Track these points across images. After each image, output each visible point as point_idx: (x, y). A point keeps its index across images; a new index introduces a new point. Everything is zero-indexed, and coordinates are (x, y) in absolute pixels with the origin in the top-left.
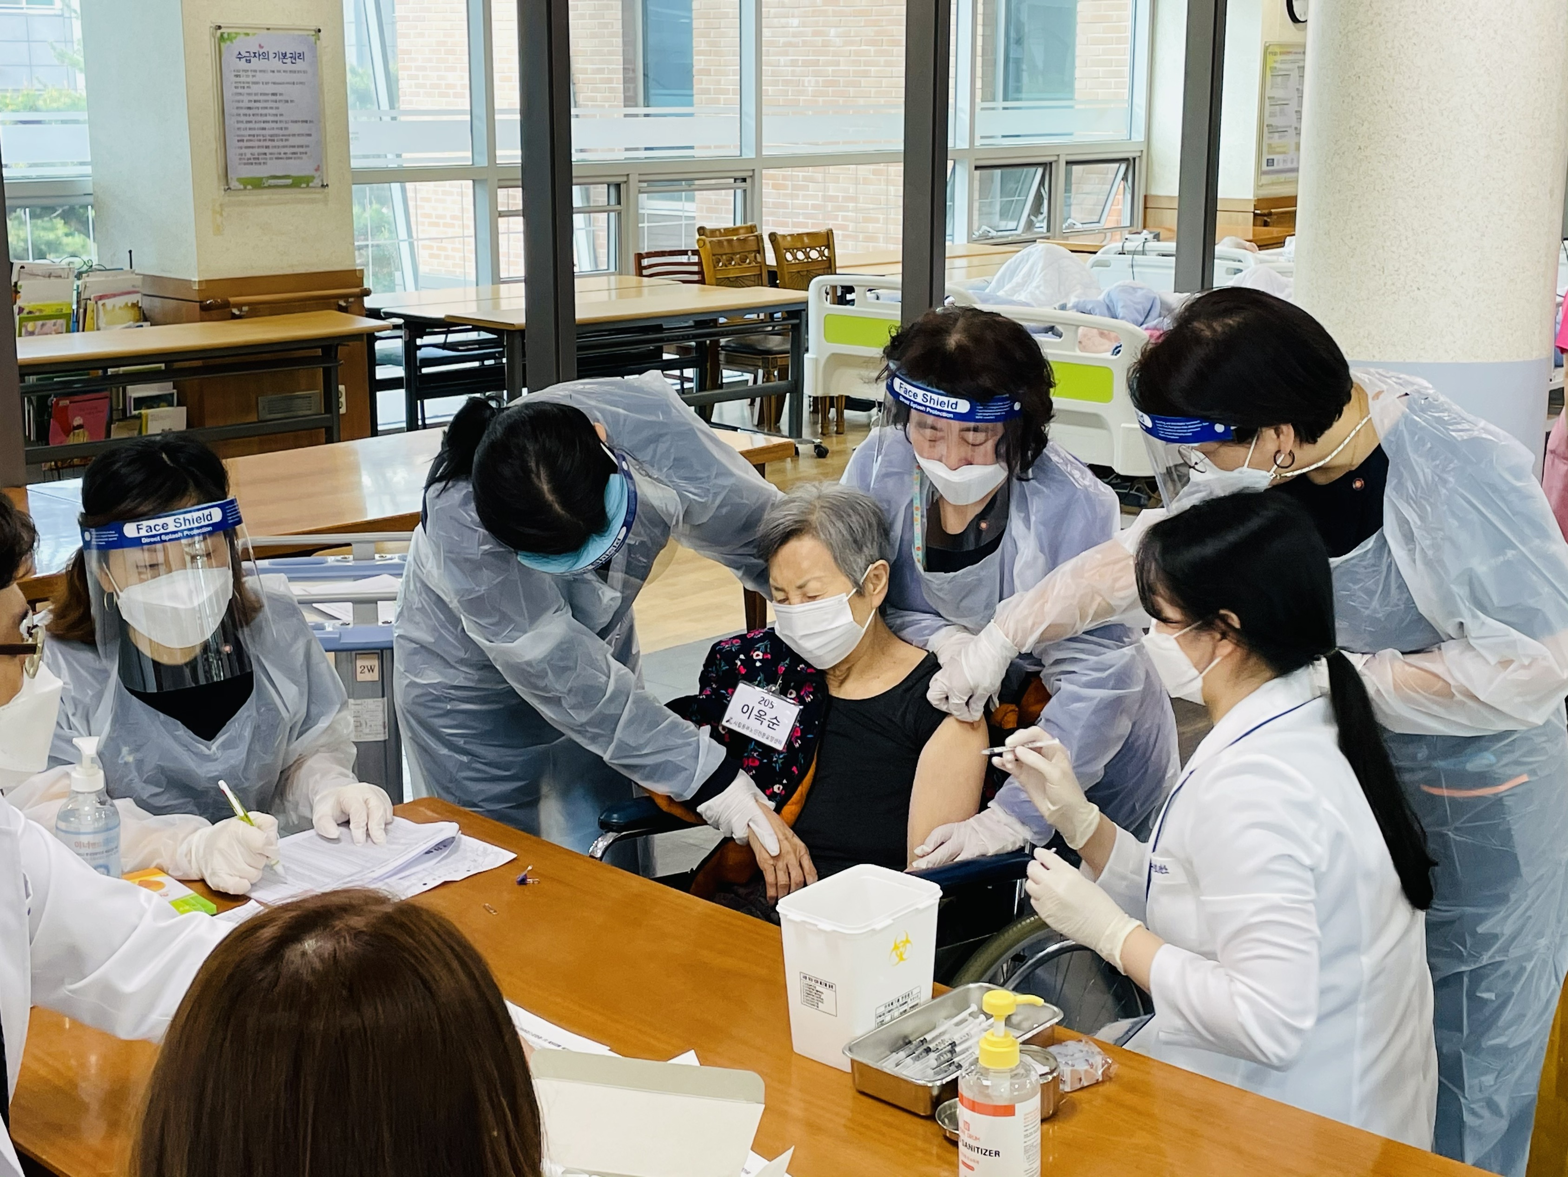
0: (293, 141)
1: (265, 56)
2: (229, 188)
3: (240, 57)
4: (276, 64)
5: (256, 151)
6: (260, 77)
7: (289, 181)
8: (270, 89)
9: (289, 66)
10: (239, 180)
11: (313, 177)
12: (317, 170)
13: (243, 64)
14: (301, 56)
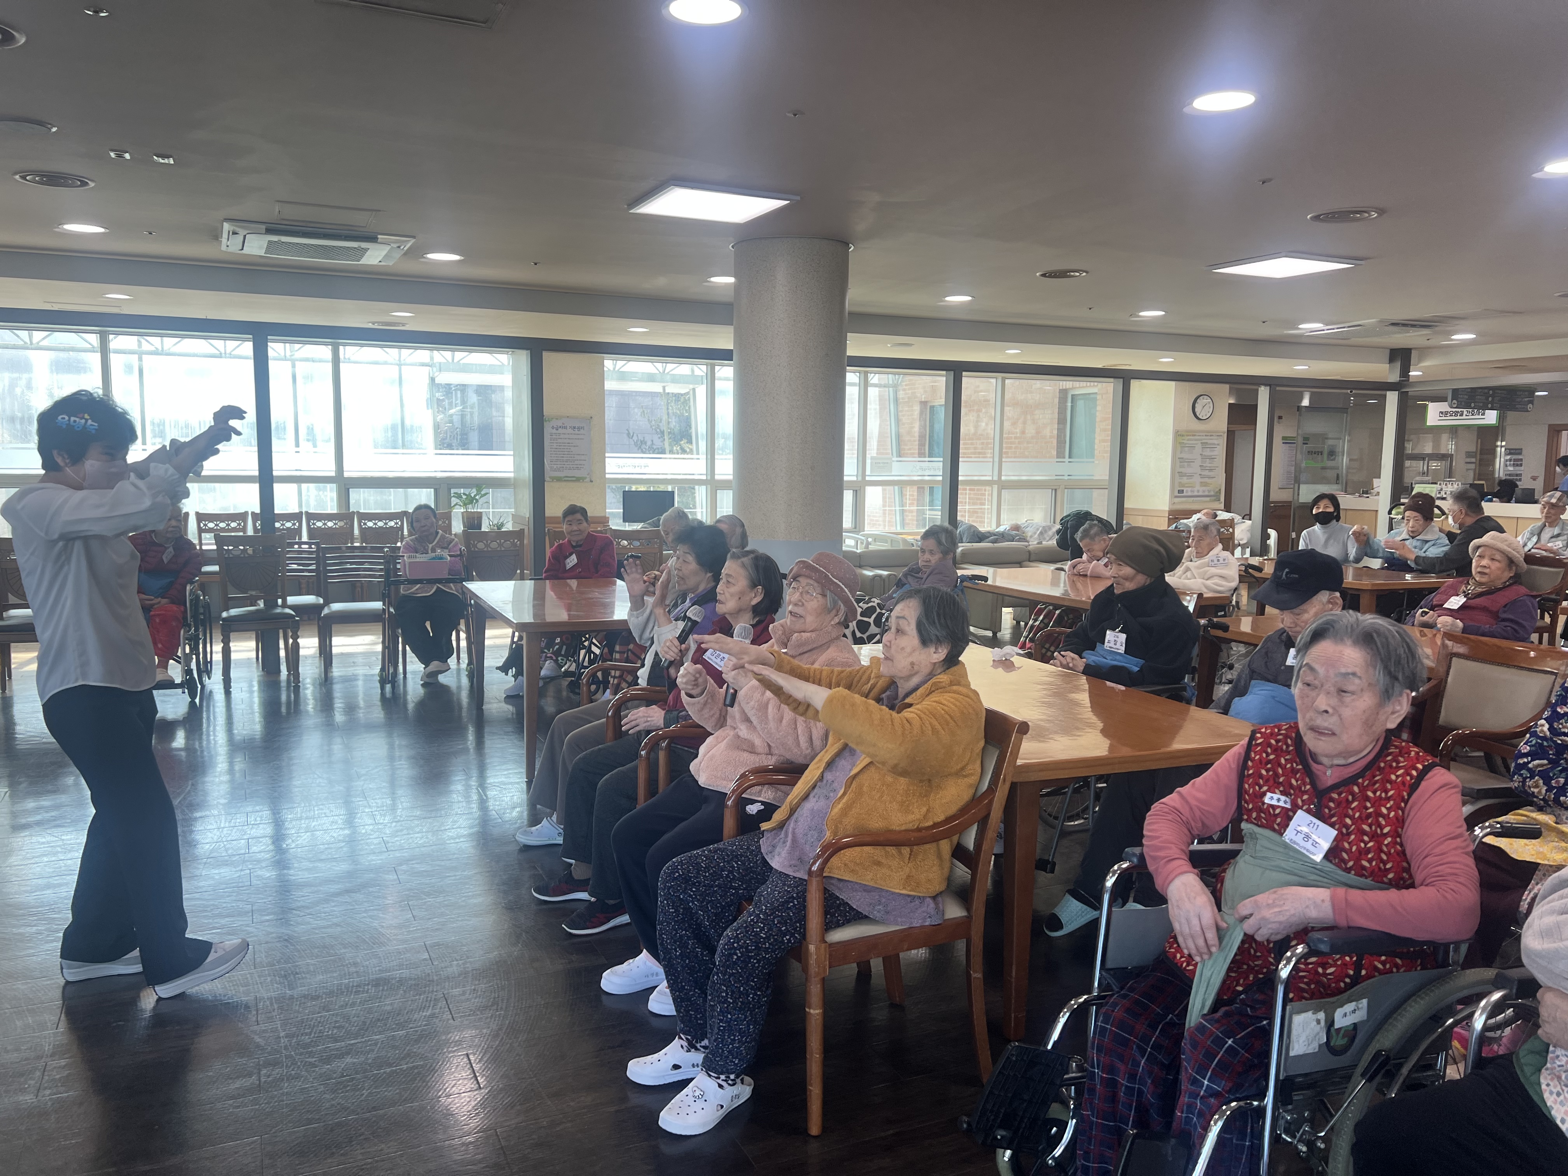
0: (576, 462)
1: (565, 428)
3: (553, 428)
4: (570, 431)
5: (558, 466)
6: (562, 436)
7: (574, 479)
8: (565, 441)
9: (577, 432)
11: (585, 478)
12: (587, 475)
13: (554, 431)
14: (583, 428)
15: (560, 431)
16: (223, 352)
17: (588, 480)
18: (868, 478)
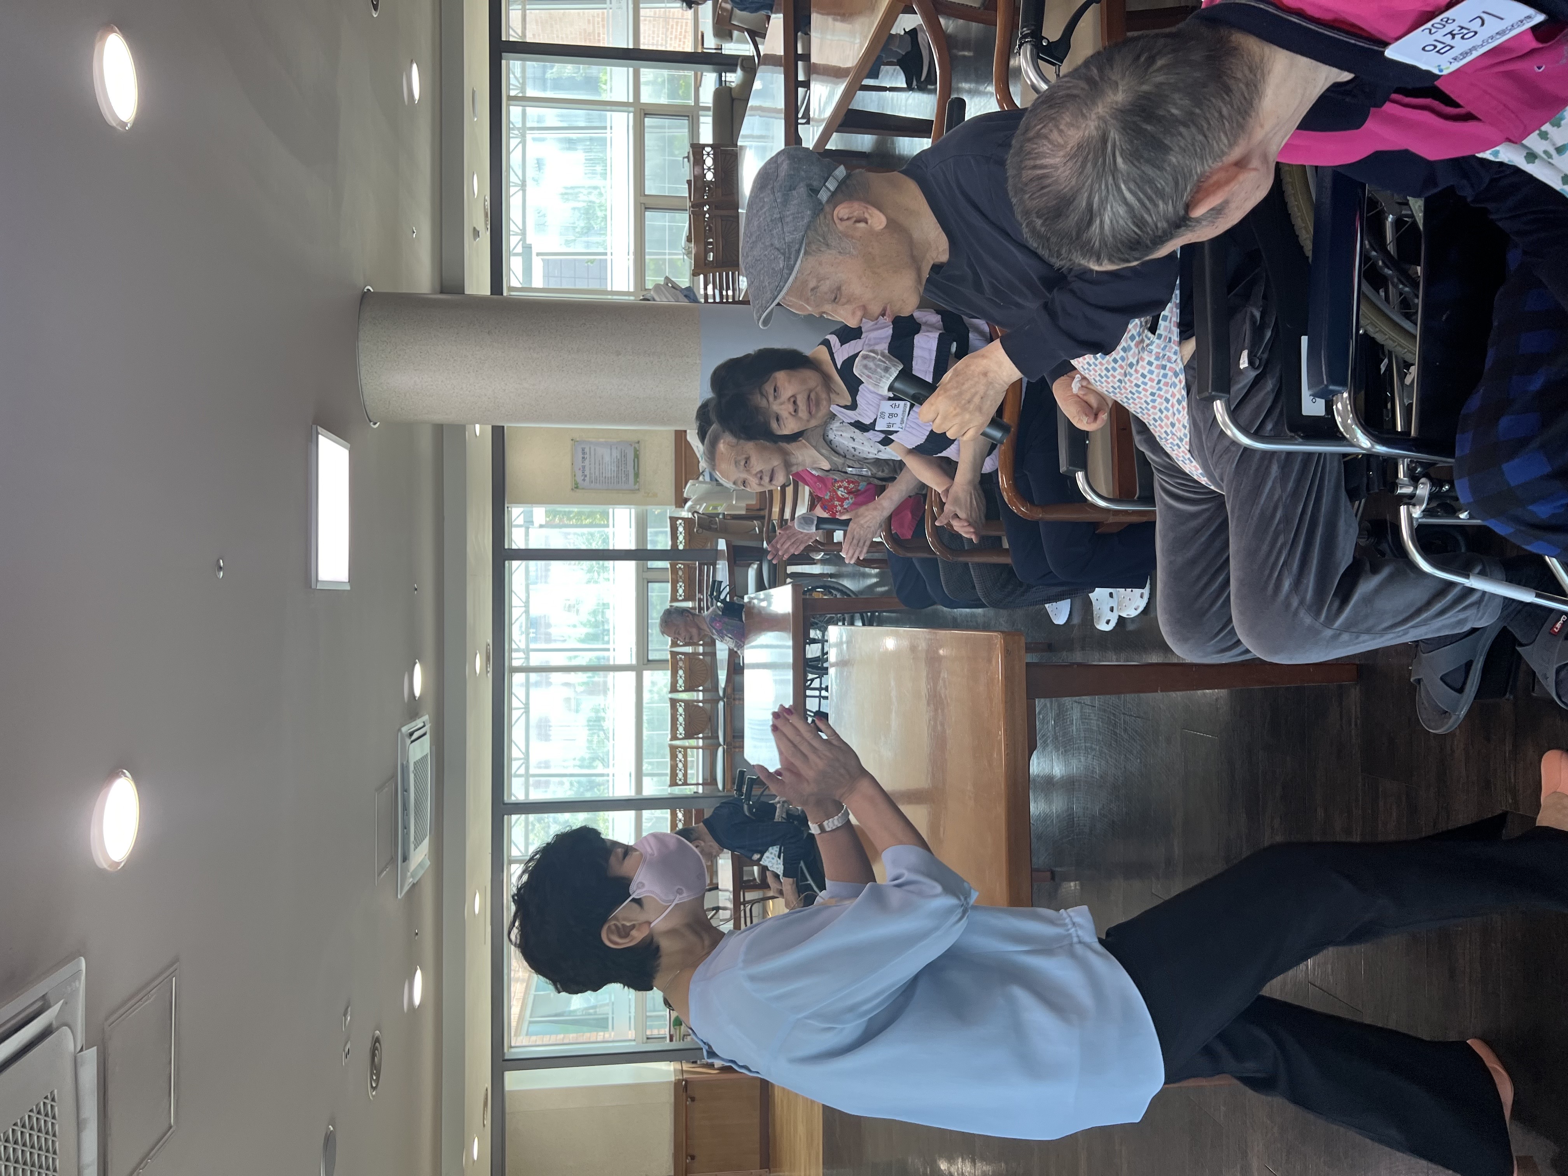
0: (619, 457)
1: (584, 467)
2: (639, 489)
3: (584, 480)
4: (587, 462)
5: (623, 476)
6: (593, 471)
7: (636, 460)
8: (597, 467)
9: (587, 456)
10: (635, 484)
11: (635, 448)
12: (631, 445)
13: (587, 479)
14: (583, 450)
15: (587, 472)
16: (523, 710)
17: (637, 446)
18: (631, 100)
